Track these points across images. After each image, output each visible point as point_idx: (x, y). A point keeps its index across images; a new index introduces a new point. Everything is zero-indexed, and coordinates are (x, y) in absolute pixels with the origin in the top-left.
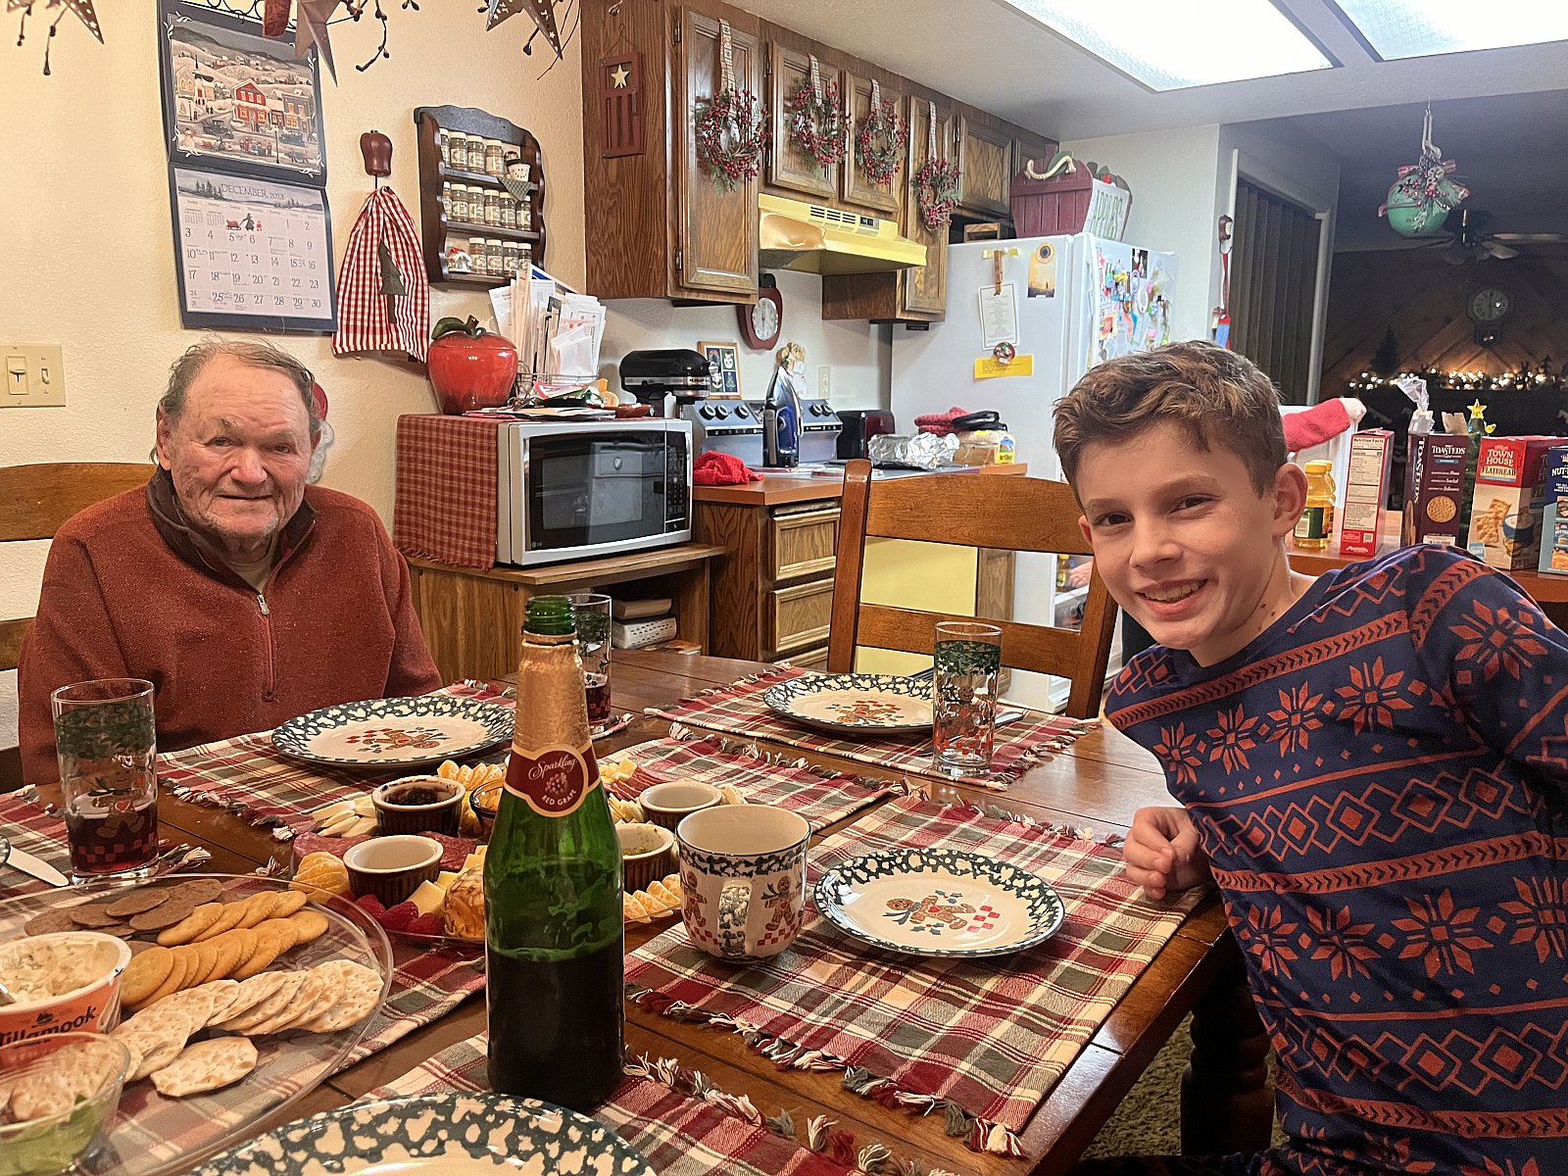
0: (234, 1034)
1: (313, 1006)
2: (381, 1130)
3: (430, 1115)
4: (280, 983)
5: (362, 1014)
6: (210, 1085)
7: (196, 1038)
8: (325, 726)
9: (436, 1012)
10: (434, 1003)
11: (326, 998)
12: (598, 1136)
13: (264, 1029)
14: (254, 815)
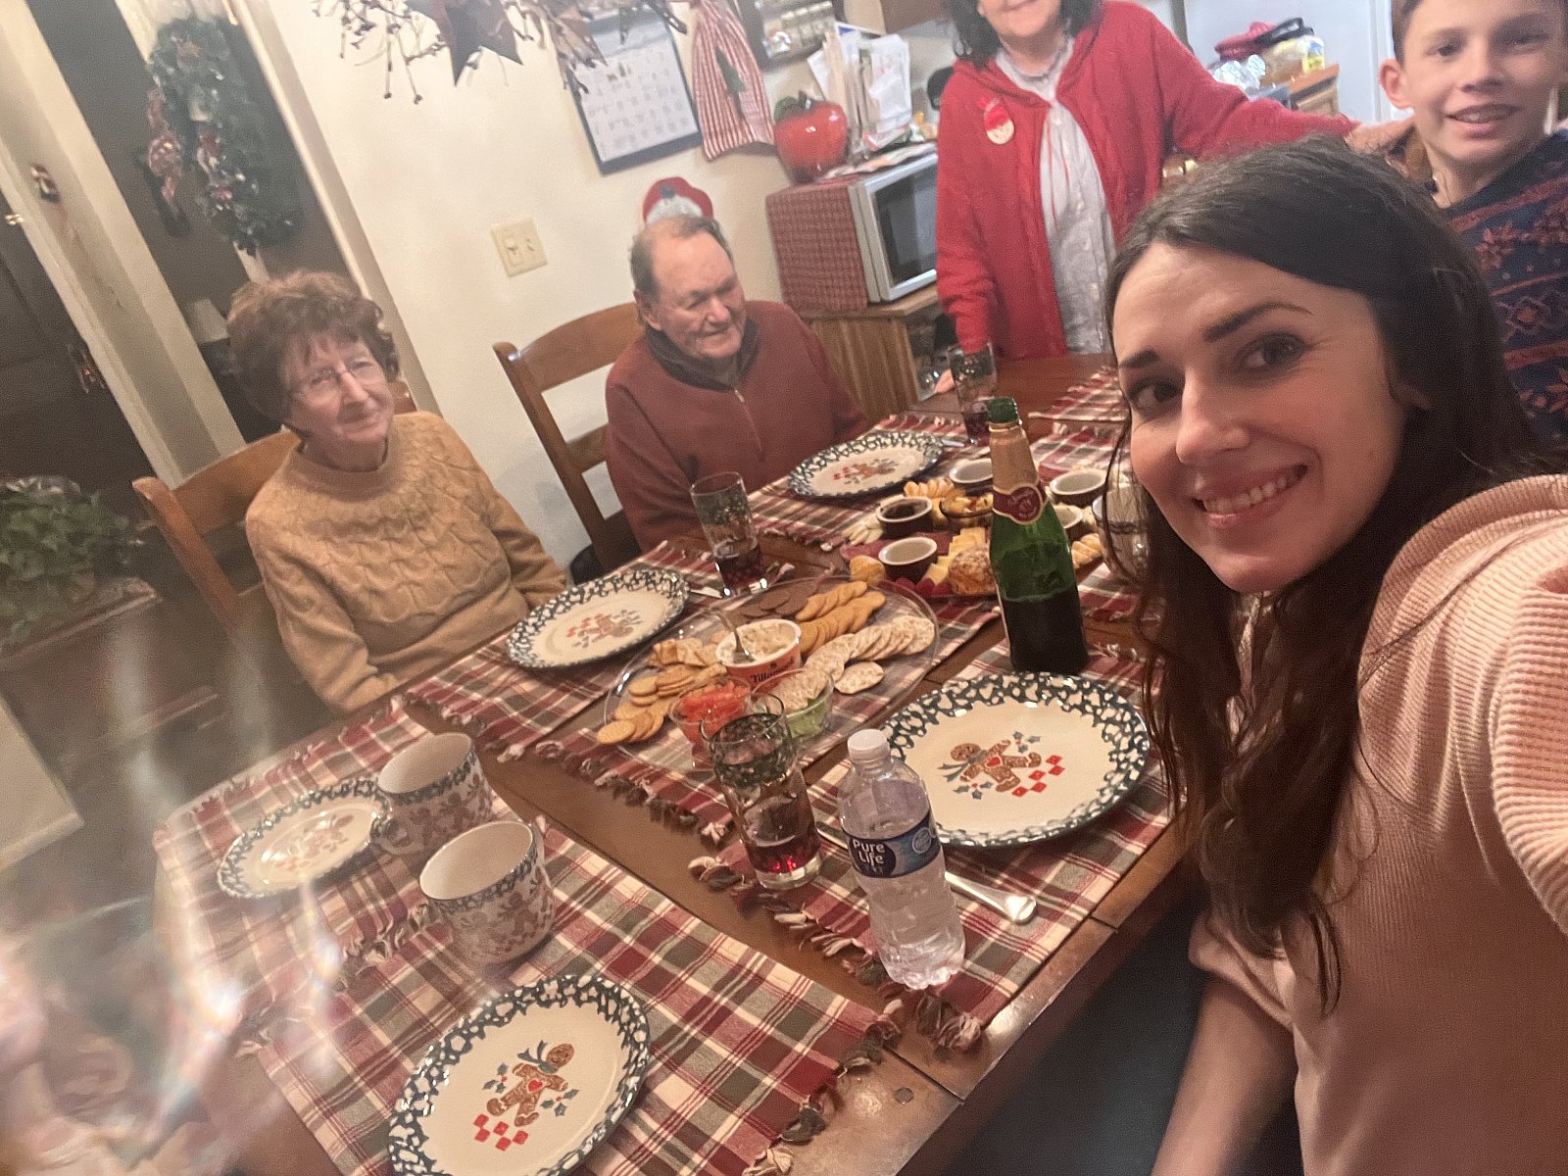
0: (866, 660)
1: (902, 642)
2: (968, 695)
3: (990, 687)
4: (879, 632)
5: (929, 642)
6: (866, 686)
7: (848, 664)
8: (814, 470)
9: (967, 636)
10: (963, 632)
11: (906, 636)
12: (1087, 685)
13: (881, 656)
14: (804, 539)
